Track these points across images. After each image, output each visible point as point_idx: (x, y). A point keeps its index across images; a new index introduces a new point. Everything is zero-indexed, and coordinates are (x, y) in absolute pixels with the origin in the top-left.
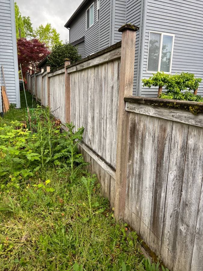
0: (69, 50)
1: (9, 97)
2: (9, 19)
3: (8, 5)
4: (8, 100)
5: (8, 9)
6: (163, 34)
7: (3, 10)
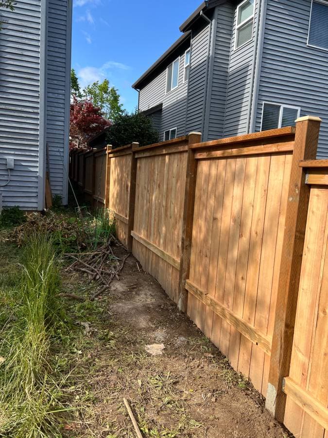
0: (140, 122)
1: (52, 188)
2: (63, 79)
3: (63, 61)
4: (51, 192)
5: (63, 65)
6: (283, 106)
7: (56, 67)
